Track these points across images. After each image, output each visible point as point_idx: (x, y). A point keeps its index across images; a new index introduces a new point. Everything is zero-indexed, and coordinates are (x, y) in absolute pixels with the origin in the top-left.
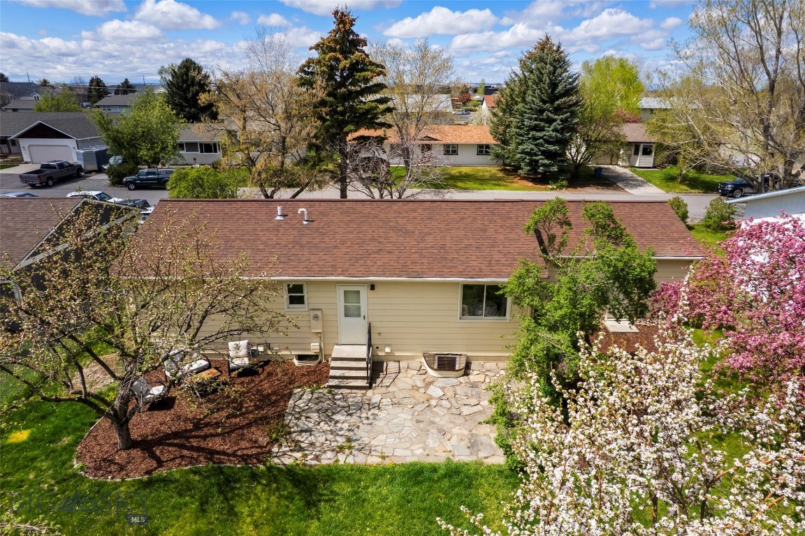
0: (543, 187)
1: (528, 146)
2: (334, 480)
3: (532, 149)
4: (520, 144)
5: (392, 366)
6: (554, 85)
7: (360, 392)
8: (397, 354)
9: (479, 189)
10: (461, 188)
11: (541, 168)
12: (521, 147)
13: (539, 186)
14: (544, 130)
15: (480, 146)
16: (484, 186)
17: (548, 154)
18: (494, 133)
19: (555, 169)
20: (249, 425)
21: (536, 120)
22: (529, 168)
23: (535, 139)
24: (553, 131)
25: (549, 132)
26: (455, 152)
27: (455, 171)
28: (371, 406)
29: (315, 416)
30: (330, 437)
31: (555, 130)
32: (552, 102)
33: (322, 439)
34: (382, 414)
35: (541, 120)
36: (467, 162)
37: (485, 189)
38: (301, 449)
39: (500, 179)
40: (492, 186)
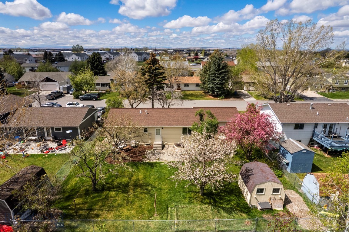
0: (216, 98)
1: (211, 85)
2: (156, 164)
3: (212, 86)
4: (209, 85)
5: (167, 146)
6: (219, 66)
7: (160, 151)
8: (168, 143)
9: (195, 99)
10: (189, 99)
11: (216, 92)
12: (209, 86)
13: (215, 98)
14: (216, 80)
15: (197, 84)
16: (197, 98)
17: (217, 88)
18: (201, 80)
19: (220, 93)
20: (138, 156)
21: (214, 77)
22: (212, 92)
23: (214, 83)
24: (219, 81)
25: (218, 81)
26: (188, 86)
27: (188, 93)
28: (162, 153)
29: (151, 155)
30: (155, 158)
31: (219, 80)
32: (219, 71)
33: (153, 158)
34: (165, 154)
35: (215, 77)
36: (192, 90)
37: (197, 99)
38: (149, 160)
39: (203, 96)
40: (200, 98)
